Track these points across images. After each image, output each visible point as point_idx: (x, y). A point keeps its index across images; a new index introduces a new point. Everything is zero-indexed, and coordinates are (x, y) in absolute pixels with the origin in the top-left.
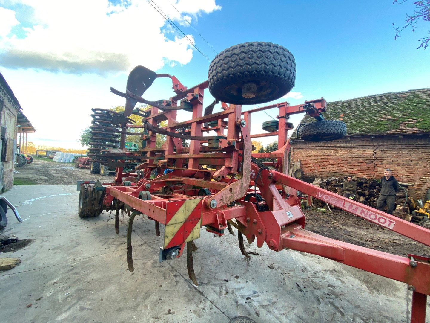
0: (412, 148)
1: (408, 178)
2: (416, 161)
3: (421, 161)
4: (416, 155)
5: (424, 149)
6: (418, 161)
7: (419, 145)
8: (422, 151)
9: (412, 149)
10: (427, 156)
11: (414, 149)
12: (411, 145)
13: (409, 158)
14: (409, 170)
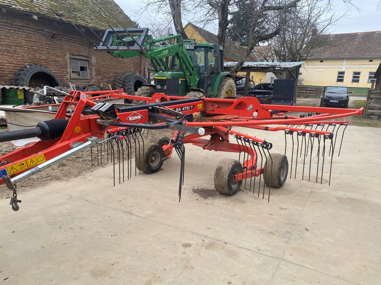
0: (9, 28)
1: (9, 70)
2: (14, 47)
3: (19, 47)
4: (13, 39)
5: (20, 33)
6: (17, 47)
7: (17, 27)
8: (19, 35)
9: (10, 30)
10: (24, 42)
11: (11, 31)
12: (9, 25)
13: (7, 42)
14: (9, 59)
